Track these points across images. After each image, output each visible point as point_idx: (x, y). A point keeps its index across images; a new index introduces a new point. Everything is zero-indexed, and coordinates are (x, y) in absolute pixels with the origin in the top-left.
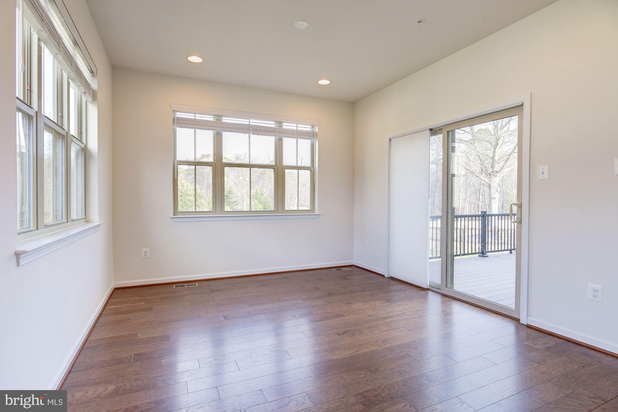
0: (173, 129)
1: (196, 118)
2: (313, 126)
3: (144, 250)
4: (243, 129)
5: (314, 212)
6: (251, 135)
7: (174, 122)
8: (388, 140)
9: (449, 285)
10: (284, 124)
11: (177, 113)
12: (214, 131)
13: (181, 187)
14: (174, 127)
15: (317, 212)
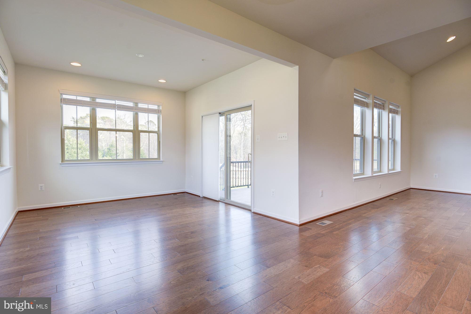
0: (61, 105)
1: (77, 99)
2: (159, 106)
3: (40, 185)
4: (111, 107)
5: (160, 160)
6: (116, 110)
7: (61, 101)
8: (201, 117)
9: (229, 198)
10: (139, 104)
11: (64, 95)
12: (90, 108)
13: (67, 142)
14: (61, 104)
15: (161, 159)
